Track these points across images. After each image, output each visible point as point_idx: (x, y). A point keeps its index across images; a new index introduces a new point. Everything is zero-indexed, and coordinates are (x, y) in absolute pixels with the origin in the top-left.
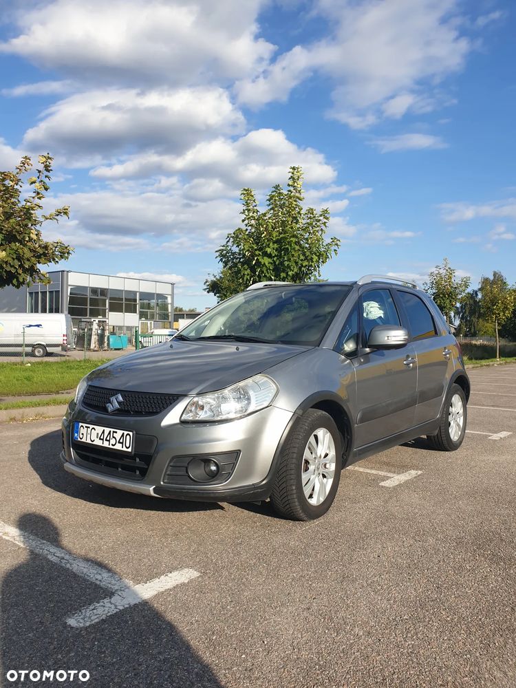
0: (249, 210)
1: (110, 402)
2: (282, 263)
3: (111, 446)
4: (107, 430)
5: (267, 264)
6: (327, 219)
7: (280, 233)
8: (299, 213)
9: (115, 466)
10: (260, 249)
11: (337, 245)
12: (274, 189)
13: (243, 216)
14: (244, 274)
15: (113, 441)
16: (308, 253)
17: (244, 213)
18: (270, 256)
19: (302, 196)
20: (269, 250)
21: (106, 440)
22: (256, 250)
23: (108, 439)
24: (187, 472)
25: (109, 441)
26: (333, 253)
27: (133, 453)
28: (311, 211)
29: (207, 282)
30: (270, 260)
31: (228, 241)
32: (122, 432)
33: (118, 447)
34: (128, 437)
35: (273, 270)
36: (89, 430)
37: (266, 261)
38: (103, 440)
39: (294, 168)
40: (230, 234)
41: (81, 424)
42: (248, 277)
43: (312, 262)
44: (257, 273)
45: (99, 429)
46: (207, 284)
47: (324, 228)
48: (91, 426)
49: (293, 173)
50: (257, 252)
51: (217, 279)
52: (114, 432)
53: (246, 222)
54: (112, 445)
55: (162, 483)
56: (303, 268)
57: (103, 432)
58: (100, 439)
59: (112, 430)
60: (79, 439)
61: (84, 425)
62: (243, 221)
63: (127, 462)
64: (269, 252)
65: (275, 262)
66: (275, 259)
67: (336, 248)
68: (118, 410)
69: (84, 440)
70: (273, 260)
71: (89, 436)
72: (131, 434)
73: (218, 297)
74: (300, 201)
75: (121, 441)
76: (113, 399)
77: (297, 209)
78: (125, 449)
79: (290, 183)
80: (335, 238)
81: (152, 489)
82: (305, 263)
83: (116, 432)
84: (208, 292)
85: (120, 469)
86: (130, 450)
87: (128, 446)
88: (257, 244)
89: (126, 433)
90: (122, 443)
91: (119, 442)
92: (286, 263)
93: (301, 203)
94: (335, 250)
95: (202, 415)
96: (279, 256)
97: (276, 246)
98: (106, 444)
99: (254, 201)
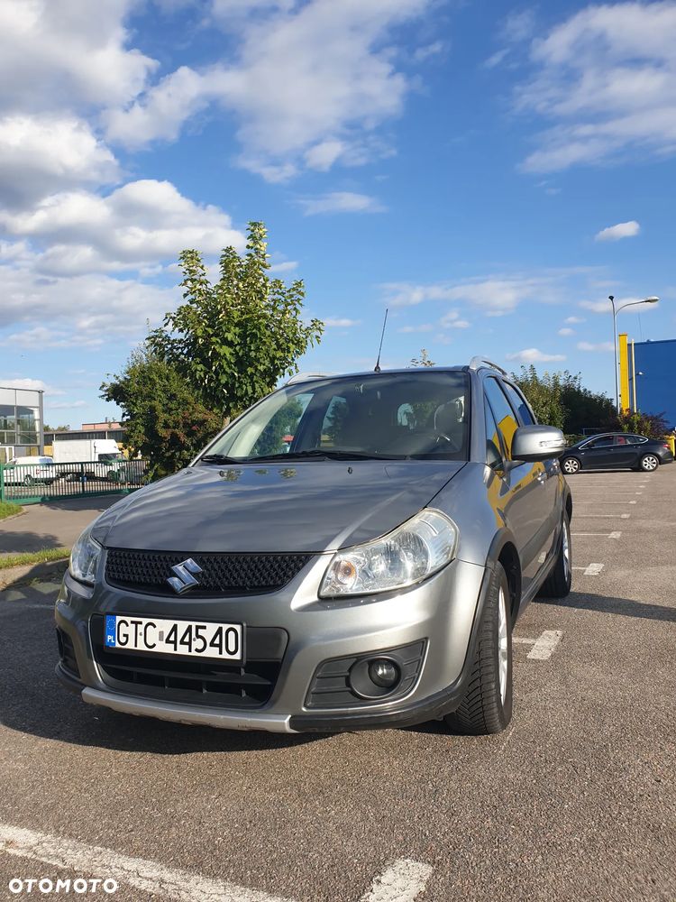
0: (193, 280)
1: (175, 575)
2: (247, 355)
3: (194, 653)
4: (182, 626)
5: (228, 355)
6: (302, 294)
7: (242, 313)
8: (264, 285)
9: (197, 686)
10: (216, 335)
11: (319, 329)
12: (224, 253)
13: (185, 289)
14: (196, 370)
15: (198, 644)
16: (282, 341)
17: (185, 284)
18: (230, 344)
19: (267, 262)
20: (229, 336)
21: (182, 642)
22: (212, 336)
23: (187, 640)
24: (348, 685)
25: (189, 644)
26: (315, 341)
27: (244, 661)
28: (277, 283)
29: (103, 386)
30: (231, 350)
31: (166, 324)
32: (217, 626)
33: (212, 653)
34: (231, 634)
35: (235, 364)
36: (141, 628)
37: (226, 350)
38: (175, 642)
39: (254, 224)
40: (169, 314)
41: (119, 618)
42: (202, 374)
43: (289, 352)
44: (214, 368)
45: (165, 625)
46: (105, 388)
47: (298, 307)
48: (145, 621)
49: (253, 231)
50: (214, 339)
51: (120, 381)
52: (198, 627)
53: (190, 297)
54: (197, 650)
55: (304, 709)
56: (276, 361)
57: (175, 628)
58: (168, 641)
59: (194, 624)
60: (118, 645)
61: (128, 619)
62: (185, 295)
63: (221, 677)
64: (229, 339)
65: (237, 353)
66: (238, 348)
67: (318, 333)
68: (195, 588)
69: (130, 645)
70: (235, 350)
71: (141, 639)
72: (238, 628)
73: (122, 406)
74: (264, 269)
75: (217, 641)
76: (179, 568)
77: (262, 280)
78: (225, 655)
79: (251, 245)
80: (317, 321)
81: (287, 721)
82: (279, 354)
83: (204, 628)
84: (108, 400)
85: (205, 691)
86: (237, 656)
87: (232, 649)
88: (213, 327)
89: (225, 627)
90: (220, 646)
91: (212, 644)
92: (253, 354)
93: (266, 272)
94: (317, 337)
95: (351, 585)
96: (243, 345)
97: (237, 330)
98: (183, 650)
99: (202, 267)
